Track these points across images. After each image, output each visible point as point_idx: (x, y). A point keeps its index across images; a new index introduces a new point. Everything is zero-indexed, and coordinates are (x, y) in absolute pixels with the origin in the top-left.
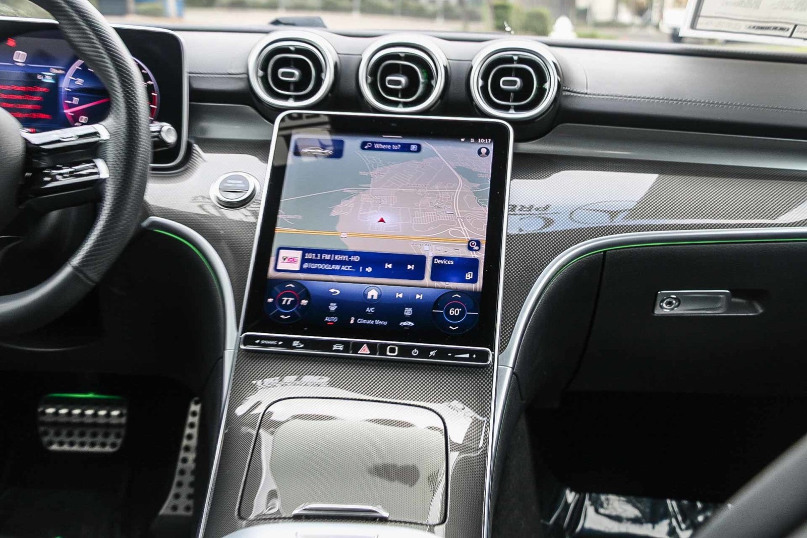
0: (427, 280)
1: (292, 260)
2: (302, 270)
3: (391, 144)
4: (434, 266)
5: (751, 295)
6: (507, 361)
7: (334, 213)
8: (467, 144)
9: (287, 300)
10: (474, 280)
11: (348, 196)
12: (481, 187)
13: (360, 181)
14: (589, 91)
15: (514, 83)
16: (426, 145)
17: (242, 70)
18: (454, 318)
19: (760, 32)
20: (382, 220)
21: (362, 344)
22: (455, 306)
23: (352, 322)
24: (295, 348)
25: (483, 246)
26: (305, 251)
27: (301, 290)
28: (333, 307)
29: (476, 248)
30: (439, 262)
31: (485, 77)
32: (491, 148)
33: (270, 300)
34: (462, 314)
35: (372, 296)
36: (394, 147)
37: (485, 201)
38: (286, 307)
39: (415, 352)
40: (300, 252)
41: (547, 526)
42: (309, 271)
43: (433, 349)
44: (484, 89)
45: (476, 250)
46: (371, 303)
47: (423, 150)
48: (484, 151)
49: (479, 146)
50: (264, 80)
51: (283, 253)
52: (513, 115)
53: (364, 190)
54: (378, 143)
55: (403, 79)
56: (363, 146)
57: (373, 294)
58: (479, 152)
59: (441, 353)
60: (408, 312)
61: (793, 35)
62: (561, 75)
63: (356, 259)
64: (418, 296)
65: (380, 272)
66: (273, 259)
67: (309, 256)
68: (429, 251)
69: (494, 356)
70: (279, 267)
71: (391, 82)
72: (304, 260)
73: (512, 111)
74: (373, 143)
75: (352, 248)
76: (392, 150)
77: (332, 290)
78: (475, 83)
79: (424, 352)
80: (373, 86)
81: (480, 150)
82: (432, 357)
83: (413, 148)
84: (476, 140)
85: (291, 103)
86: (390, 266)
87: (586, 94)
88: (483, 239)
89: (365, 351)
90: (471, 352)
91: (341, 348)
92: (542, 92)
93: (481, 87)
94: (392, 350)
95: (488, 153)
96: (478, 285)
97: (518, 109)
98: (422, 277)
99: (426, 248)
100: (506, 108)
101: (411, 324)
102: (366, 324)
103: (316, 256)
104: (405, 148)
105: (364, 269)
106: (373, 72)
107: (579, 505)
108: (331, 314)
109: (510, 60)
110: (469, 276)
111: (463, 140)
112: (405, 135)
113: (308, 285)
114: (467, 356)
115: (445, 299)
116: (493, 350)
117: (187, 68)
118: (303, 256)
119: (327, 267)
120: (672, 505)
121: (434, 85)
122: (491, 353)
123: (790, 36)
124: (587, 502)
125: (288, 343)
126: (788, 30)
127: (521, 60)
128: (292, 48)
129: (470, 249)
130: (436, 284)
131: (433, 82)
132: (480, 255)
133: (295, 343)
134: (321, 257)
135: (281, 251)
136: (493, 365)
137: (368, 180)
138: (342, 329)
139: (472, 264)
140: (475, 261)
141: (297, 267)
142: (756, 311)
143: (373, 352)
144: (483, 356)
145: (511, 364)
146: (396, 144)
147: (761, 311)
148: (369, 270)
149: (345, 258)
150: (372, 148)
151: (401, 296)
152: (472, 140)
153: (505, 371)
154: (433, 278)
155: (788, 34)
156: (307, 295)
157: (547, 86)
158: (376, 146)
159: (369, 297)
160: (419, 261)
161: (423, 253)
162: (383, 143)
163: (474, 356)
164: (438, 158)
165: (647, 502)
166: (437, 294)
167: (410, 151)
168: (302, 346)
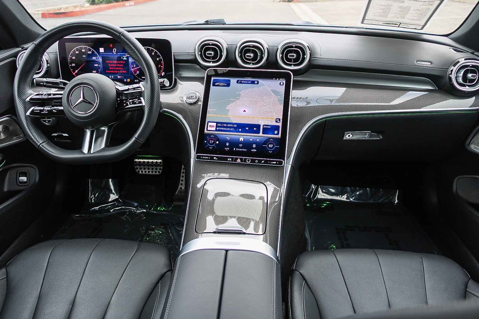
0: (261, 134)
1: (213, 126)
2: (216, 130)
3: (248, 81)
4: (263, 128)
5: (379, 132)
6: (290, 162)
7: (227, 108)
8: (276, 81)
9: (212, 142)
10: (278, 134)
11: (233, 102)
12: (280, 98)
13: (237, 97)
14: (321, 57)
15: (293, 56)
16: (260, 81)
17: (193, 51)
18: (270, 148)
19: (387, 25)
20: (245, 111)
21: (238, 158)
22: (271, 144)
23: (234, 150)
24: (215, 160)
25: (281, 121)
26: (217, 123)
27: (216, 138)
28: (227, 144)
29: (279, 121)
30: (265, 127)
31: (282, 53)
32: (284, 82)
33: (205, 142)
34: (273, 146)
35: (241, 140)
36: (249, 82)
37: (282, 103)
38: (211, 144)
39: (257, 161)
40: (215, 123)
41: (306, 197)
42: (219, 130)
43: (263, 160)
44: (282, 58)
45: (278, 122)
46: (241, 143)
47: (259, 83)
48: (282, 83)
49: (280, 82)
50: (201, 55)
51: (210, 124)
52: (293, 68)
53: (238, 99)
54: (243, 81)
55: (252, 55)
56: (237, 82)
57: (242, 139)
58: (280, 84)
59: (266, 162)
60: (254, 146)
61: (400, 26)
62: (311, 51)
63: (235, 126)
64: (258, 140)
65: (244, 131)
66: (206, 126)
67: (219, 125)
68: (262, 123)
69: (285, 162)
70: (208, 129)
71: (247, 56)
72: (217, 127)
73: (293, 66)
74: (241, 81)
75: (234, 122)
76: (248, 83)
77: (227, 138)
78: (279, 56)
79: (260, 161)
80: (241, 57)
81: (280, 83)
82: (263, 163)
83: (256, 82)
84: (279, 79)
85: (211, 64)
86: (248, 128)
87: (321, 58)
88: (281, 118)
89: (239, 161)
90: (276, 161)
91: (231, 160)
92: (304, 59)
93: (281, 57)
94: (249, 161)
95: (283, 84)
96: (279, 136)
97: (295, 65)
98: (259, 133)
99: (261, 121)
100: (290, 65)
101: (255, 150)
102: (239, 150)
103: (221, 125)
104: (253, 82)
105: (238, 130)
106: (241, 52)
107: (317, 190)
108: (227, 147)
109: (292, 47)
110: (276, 132)
111: (274, 79)
112: (253, 77)
113: (218, 136)
114: (275, 163)
115: (268, 141)
116: (284, 160)
117: (173, 51)
118: (217, 125)
119: (225, 129)
120: (349, 189)
121: (264, 57)
122: (283, 161)
123: (398, 27)
124: (319, 189)
125: (212, 158)
126: (398, 24)
127: (296, 47)
128: (211, 44)
129: (277, 122)
130: (264, 135)
131: (263, 55)
132: (280, 124)
133: (215, 158)
134: (223, 125)
135: (209, 123)
136: (284, 166)
137: (240, 95)
138: (231, 153)
139: (277, 128)
140: (278, 127)
141: (214, 129)
142: (380, 138)
143: (242, 161)
144: (281, 163)
145: (291, 163)
146: (250, 81)
147: (381, 138)
148: (240, 130)
149: (232, 125)
150: (241, 83)
151: (251, 140)
152: (278, 79)
153: (289, 166)
154: (263, 133)
155: (398, 26)
156: (218, 140)
157: (306, 56)
158: (242, 82)
159: (240, 140)
160: (258, 126)
161: (259, 124)
162: (245, 81)
163: (278, 163)
164: (264, 86)
165: (340, 188)
166: (265, 139)
167: (254, 83)
168: (217, 159)
